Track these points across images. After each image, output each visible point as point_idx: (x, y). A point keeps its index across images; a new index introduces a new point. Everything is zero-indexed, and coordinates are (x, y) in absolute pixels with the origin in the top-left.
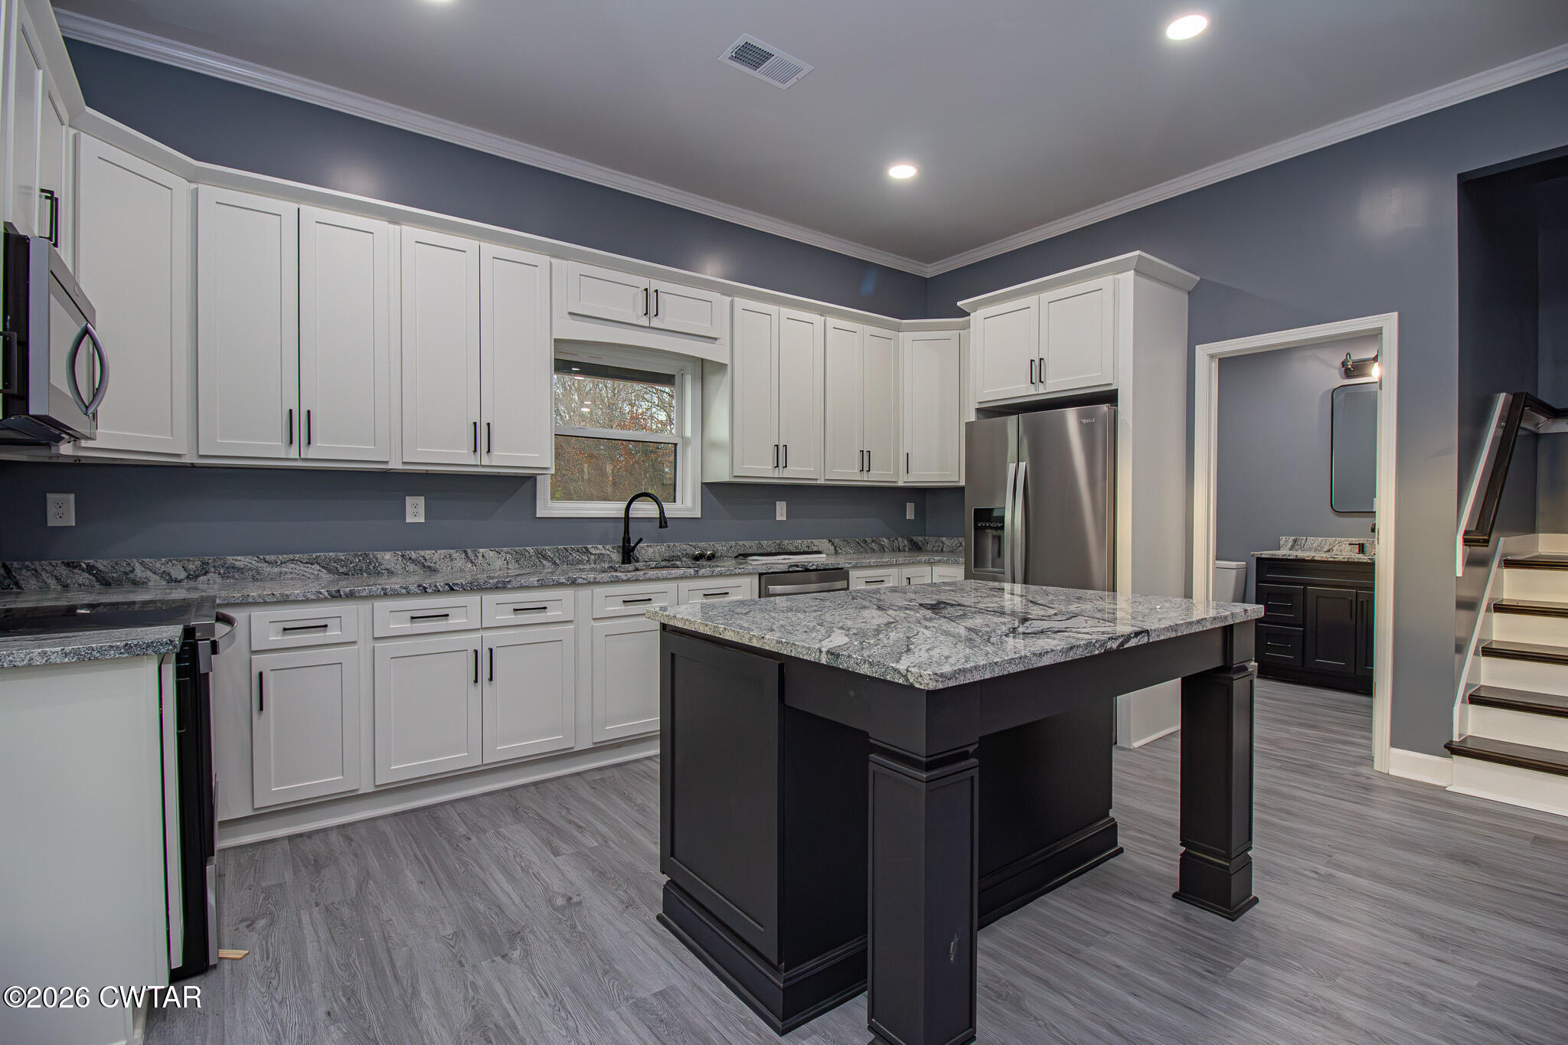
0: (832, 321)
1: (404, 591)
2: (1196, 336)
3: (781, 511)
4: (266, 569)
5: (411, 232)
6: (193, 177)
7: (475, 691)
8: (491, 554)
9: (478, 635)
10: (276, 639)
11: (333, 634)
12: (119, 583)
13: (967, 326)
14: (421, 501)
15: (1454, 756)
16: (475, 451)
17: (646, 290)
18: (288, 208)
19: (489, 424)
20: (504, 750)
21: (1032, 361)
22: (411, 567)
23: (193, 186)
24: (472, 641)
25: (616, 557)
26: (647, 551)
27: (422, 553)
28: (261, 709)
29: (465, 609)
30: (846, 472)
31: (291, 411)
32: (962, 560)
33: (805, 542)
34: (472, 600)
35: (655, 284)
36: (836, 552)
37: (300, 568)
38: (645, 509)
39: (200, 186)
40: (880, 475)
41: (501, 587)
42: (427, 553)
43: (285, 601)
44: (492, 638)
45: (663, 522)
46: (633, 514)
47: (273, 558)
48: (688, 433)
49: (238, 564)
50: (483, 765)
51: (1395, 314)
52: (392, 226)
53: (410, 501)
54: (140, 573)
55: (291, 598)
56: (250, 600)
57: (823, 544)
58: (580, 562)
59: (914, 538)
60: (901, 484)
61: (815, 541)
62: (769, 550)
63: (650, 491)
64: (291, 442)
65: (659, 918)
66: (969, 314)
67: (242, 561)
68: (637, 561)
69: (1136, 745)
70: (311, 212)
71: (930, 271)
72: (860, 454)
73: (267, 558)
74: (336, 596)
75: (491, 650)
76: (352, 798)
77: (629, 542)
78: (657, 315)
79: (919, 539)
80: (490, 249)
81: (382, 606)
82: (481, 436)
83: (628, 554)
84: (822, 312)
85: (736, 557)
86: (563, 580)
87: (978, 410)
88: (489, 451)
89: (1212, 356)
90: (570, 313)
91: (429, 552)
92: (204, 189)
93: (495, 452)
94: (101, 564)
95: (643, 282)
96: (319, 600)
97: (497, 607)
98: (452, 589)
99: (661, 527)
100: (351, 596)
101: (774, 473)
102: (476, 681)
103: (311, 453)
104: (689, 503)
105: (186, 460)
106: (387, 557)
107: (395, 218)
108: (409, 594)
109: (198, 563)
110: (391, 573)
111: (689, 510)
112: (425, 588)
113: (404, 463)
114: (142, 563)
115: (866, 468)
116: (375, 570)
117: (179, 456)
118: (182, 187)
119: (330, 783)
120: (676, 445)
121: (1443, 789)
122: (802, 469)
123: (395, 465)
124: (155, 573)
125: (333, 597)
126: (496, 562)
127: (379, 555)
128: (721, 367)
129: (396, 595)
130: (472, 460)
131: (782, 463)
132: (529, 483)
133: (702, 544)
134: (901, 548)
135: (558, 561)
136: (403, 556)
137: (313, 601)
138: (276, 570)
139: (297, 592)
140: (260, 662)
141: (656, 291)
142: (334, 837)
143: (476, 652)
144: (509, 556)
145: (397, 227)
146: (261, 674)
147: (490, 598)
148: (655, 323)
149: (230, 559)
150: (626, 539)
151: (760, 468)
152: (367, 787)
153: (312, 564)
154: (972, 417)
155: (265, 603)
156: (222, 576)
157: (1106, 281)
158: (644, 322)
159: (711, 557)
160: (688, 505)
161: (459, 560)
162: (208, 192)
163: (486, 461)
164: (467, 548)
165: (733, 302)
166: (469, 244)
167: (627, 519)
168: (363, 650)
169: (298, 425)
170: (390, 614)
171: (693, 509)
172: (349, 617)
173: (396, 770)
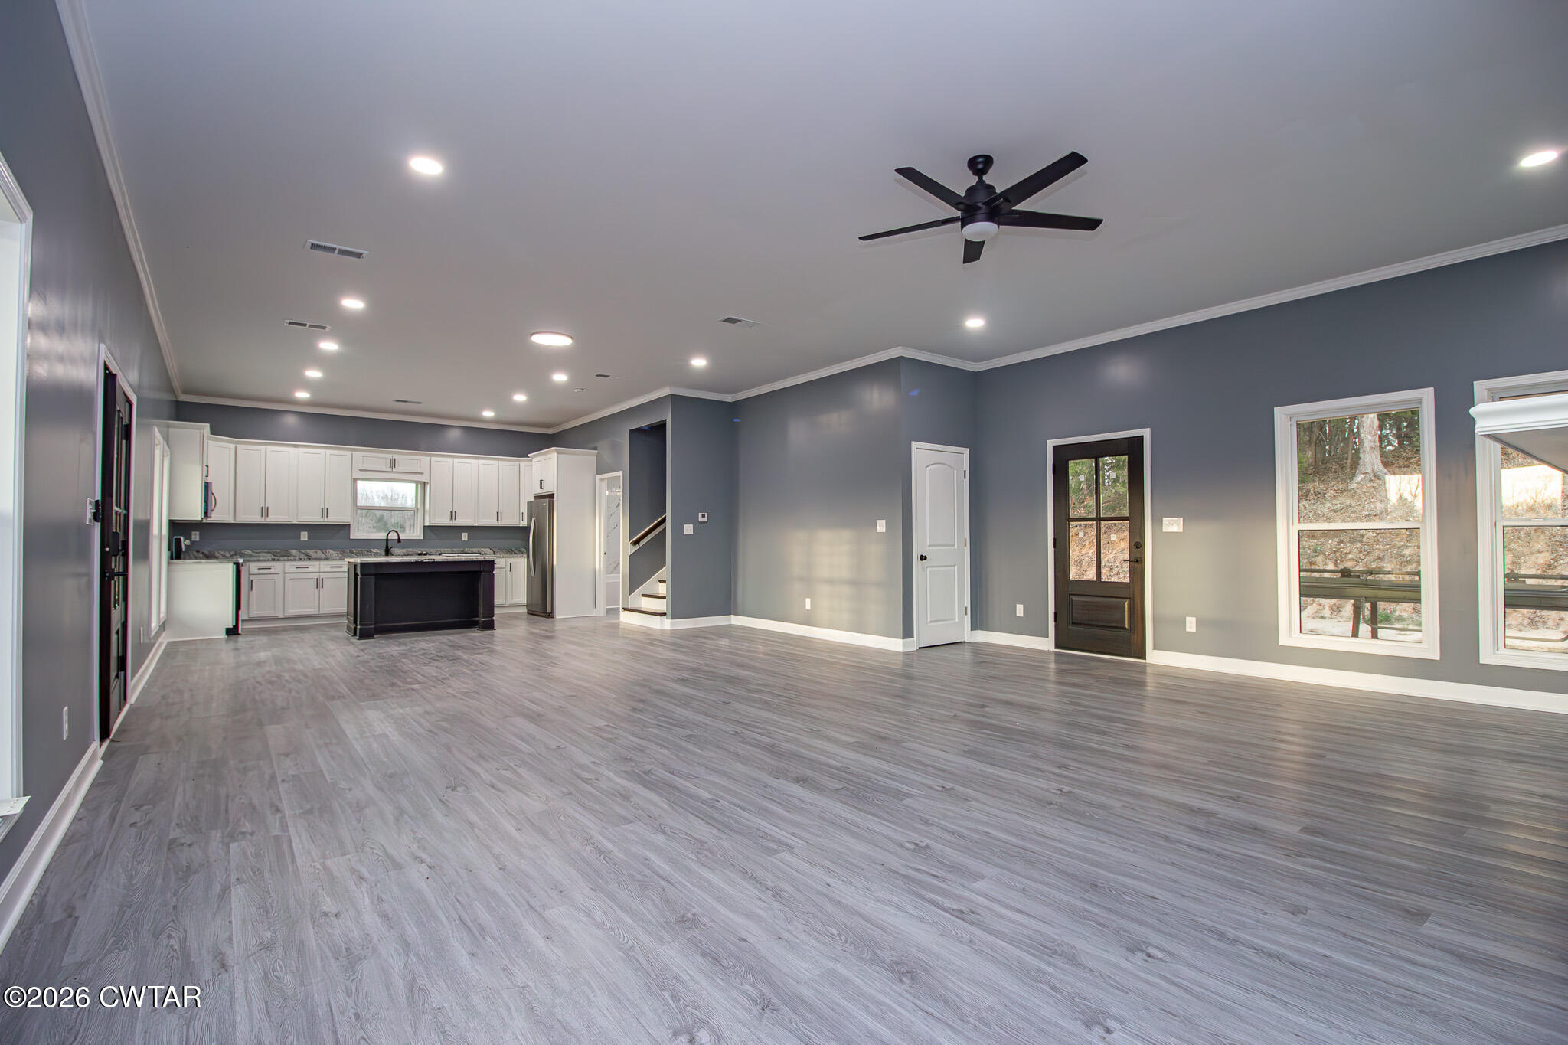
0: (480, 461)
2: (597, 474)
3: (465, 537)
4: (254, 554)
6: (235, 443)
7: (317, 591)
8: (331, 551)
9: (318, 574)
10: (256, 571)
11: (272, 571)
14: (306, 533)
15: (625, 611)
16: (323, 517)
17: (391, 459)
18: (263, 448)
19: (326, 509)
20: (326, 610)
21: (541, 480)
22: (300, 554)
23: (235, 446)
24: (316, 576)
25: (384, 554)
26: (395, 551)
27: (305, 550)
28: (252, 589)
29: (314, 566)
30: (492, 521)
31: (262, 506)
32: (525, 555)
34: (317, 563)
35: (395, 456)
36: (494, 553)
37: (264, 554)
38: (393, 536)
39: (237, 445)
40: (508, 522)
41: (328, 559)
42: (308, 551)
43: (259, 561)
44: (323, 575)
45: (399, 540)
46: (389, 538)
47: (256, 550)
48: (419, 507)
49: (245, 551)
50: (319, 613)
53: (302, 533)
54: (216, 552)
55: (262, 560)
56: (250, 559)
63: (398, 529)
64: (262, 516)
67: (247, 551)
68: (392, 555)
69: (559, 617)
72: (496, 514)
74: (274, 560)
75: (322, 579)
76: (276, 618)
78: (395, 467)
80: (329, 452)
81: (288, 563)
82: (324, 512)
83: (388, 553)
87: (535, 497)
88: (327, 517)
89: (602, 480)
90: (359, 470)
93: (329, 518)
94: (206, 551)
95: (390, 456)
96: (268, 560)
97: (325, 566)
98: (312, 559)
99: (398, 542)
100: (278, 560)
102: (317, 588)
103: (269, 519)
105: (232, 522)
106: (294, 552)
108: (295, 560)
109: (234, 552)
110: (293, 554)
111: (418, 536)
112: (303, 559)
113: (298, 522)
114: (217, 550)
115: (500, 519)
116: (288, 554)
117: (230, 521)
118: (231, 446)
119: (270, 613)
120: (414, 511)
121: (623, 622)
123: (295, 522)
124: (220, 552)
126: (331, 553)
127: (291, 550)
128: (426, 484)
129: (291, 560)
130: (322, 520)
131: (455, 518)
132: (346, 528)
133: (423, 550)
135: (358, 554)
136: (300, 551)
137: (266, 561)
138: (257, 554)
139: (264, 558)
140: (251, 577)
141: (396, 459)
143: (317, 579)
144: (335, 551)
146: (252, 580)
147: (322, 562)
148: (395, 470)
149: (243, 550)
150: (387, 547)
151: (445, 521)
152: (281, 616)
153: (267, 552)
154: (533, 499)
155: (254, 561)
156: (241, 554)
157: (552, 455)
158: (390, 470)
159: (426, 554)
160: (418, 534)
161: (319, 552)
162: (240, 447)
163: (326, 520)
164: (323, 549)
165: (430, 459)
166: (322, 451)
167: (387, 540)
168: (281, 576)
169: (265, 511)
170: (290, 566)
171: (420, 536)
172: (277, 566)
173: (291, 612)
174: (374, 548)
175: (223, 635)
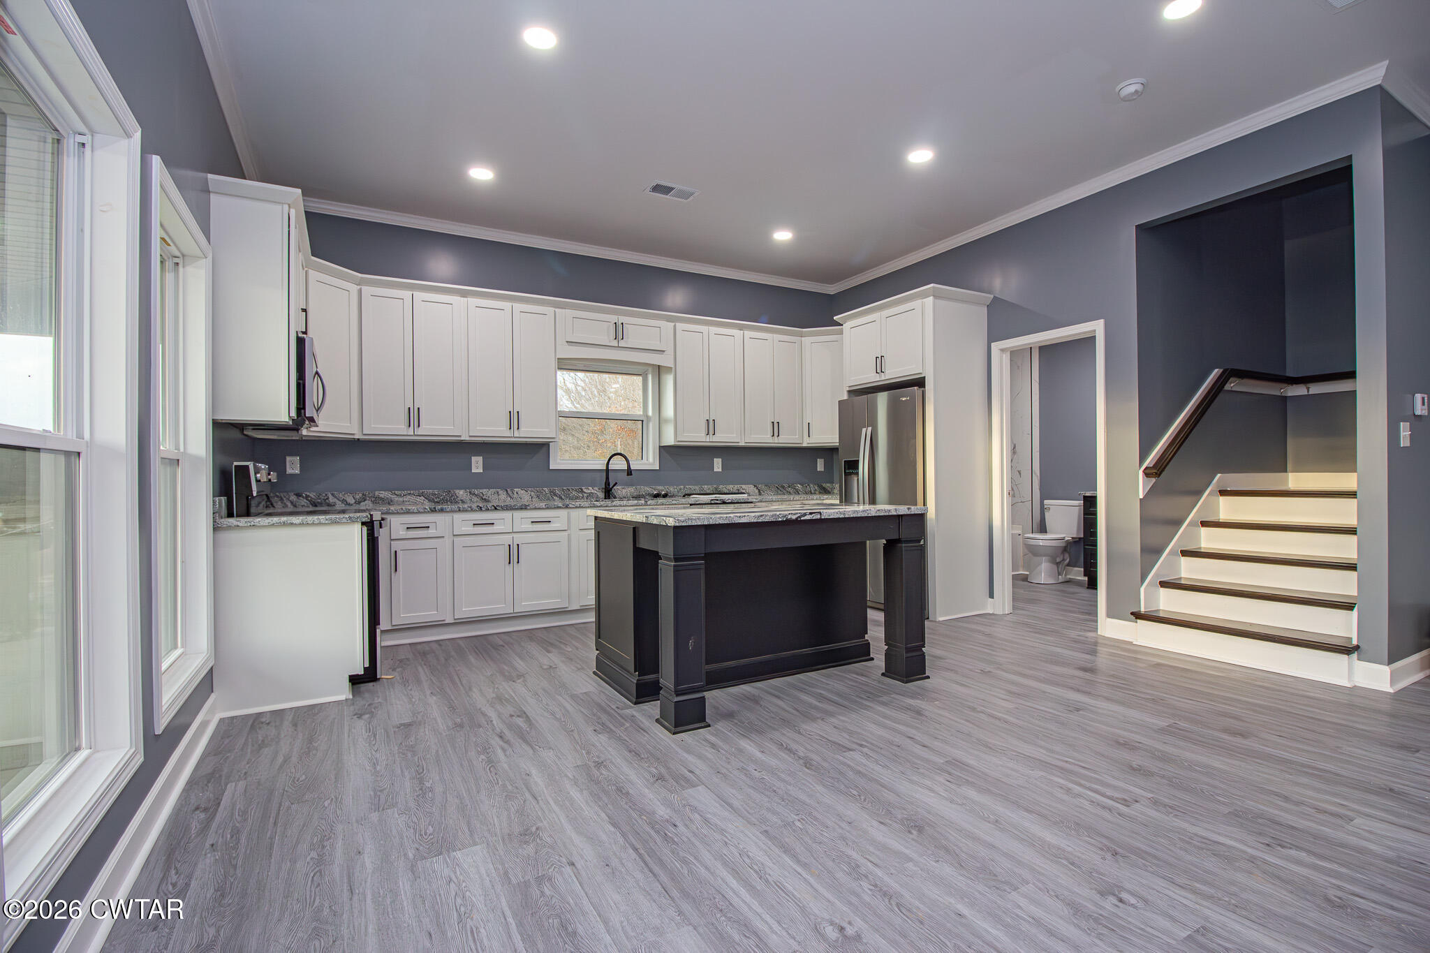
0: (748, 334)
1: (469, 509)
2: (993, 336)
3: (718, 465)
4: (396, 499)
5: (473, 301)
6: (360, 283)
7: (509, 569)
8: (521, 492)
9: (510, 536)
10: (403, 533)
11: (431, 532)
12: (321, 504)
13: (841, 333)
14: (480, 459)
15: (1138, 620)
16: (510, 428)
17: (615, 323)
18: (406, 294)
19: (518, 412)
20: (525, 605)
21: (876, 358)
22: (475, 499)
23: (359, 287)
24: (507, 539)
25: (601, 495)
26: (619, 490)
27: (481, 491)
28: (396, 570)
29: (503, 521)
30: (763, 438)
31: (409, 408)
32: (838, 497)
33: (736, 486)
34: (507, 515)
35: (622, 319)
36: (760, 494)
37: (412, 498)
38: (617, 464)
39: (363, 287)
40: (787, 438)
41: (524, 508)
43: (408, 512)
44: (519, 539)
45: (629, 472)
46: (611, 467)
47: (400, 492)
48: (650, 413)
49: (381, 495)
50: (514, 613)
51: (1102, 321)
52: (462, 298)
53: (474, 459)
54: (332, 499)
55: (411, 511)
56: (391, 511)
57: (751, 488)
58: (577, 498)
59: (824, 485)
60: (805, 445)
61: (744, 486)
62: (708, 492)
63: (622, 453)
64: (410, 426)
65: (594, 673)
66: (842, 325)
67: (383, 494)
68: (615, 497)
69: (941, 619)
70: (419, 295)
71: (832, 289)
72: (772, 424)
73: (396, 492)
74: (433, 511)
75: (518, 545)
76: (442, 625)
77: (609, 485)
78: (623, 339)
79: (827, 486)
80: (518, 307)
81: (458, 517)
82: (514, 419)
83: (608, 493)
84: (741, 328)
85: (684, 496)
86: (560, 505)
87: (849, 392)
88: (518, 428)
89: (1003, 350)
90: (567, 342)
91: (485, 490)
92: (364, 288)
93: (522, 429)
94: (312, 495)
95: (614, 318)
96: (425, 512)
97: (522, 520)
98: (496, 509)
99: (628, 475)
100: (442, 510)
101: (706, 439)
102: (510, 563)
103: (420, 431)
104: (651, 460)
105: (356, 437)
106: (461, 493)
107: (464, 294)
108: (472, 510)
109: (361, 495)
110: (463, 502)
111: (650, 464)
112: (481, 508)
113: (470, 436)
114: (332, 494)
115: (776, 434)
116: (453, 500)
117: (353, 434)
118: (354, 288)
119: (430, 615)
120: (642, 421)
121: (1131, 643)
122: (726, 436)
123: (465, 437)
124: (339, 500)
125: (432, 511)
126: (524, 496)
127: (457, 491)
128: (669, 369)
129: (465, 511)
130: (508, 433)
131: (711, 432)
132: (544, 449)
133: (660, 488)
134: (812, 491)
135: (563, 497)
136: (470, 492)
137: (422, 513)
138: (401, 499)
139: (414, 508)
140: (395, 545)
141: (622, 324)
142: (435, 646)
143: (510, 545)
144: (532, 493)
145: (465, 299)
146: (396, 552)
147: (518, 514)
148: (622, 344)
149: (377, 493)
150: (607, 483)
151: (698, 437)
152: (449, 620)
153: (420, 496)
154: (845, 397)
155: (398, 513)
156: (373, 502)
157: (916, 304)
158: (615, 343)
159: (665, 496)
160: (650, 461)
161: (503, 495)
162: (367, 290)
163: (516, 434)
164: (507, 488)
165: (675, 326)
166: (507, 305)
167: (607, 470)
168: (447, 541)
169: (413, 416)
170: (463, 522)
171: (653, 464)
172: (440, 522)
173: (466, 611)
174: (587, 486)
175: (343, 693)
